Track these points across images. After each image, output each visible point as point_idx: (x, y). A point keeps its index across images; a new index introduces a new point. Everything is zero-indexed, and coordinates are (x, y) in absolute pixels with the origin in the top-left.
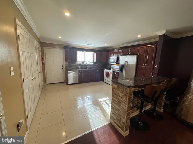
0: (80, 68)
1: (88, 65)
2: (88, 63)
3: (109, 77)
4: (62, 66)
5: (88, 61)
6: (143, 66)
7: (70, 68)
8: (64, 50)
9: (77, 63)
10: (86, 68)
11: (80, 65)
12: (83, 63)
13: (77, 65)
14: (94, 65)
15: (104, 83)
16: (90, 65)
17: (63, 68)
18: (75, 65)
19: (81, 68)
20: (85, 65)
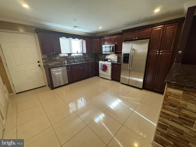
0: (66, 62)
1: (77, 58)
2: (76, 55)
3: (107, 71)
4: (38, 62)
5: (76, 53)
6: (158, 53)
7: (51, 64)
8: (36, 35)
9: (61, 55)
10: (74, 62)
11: (65, 58)
12: (70, 54)
13: (61, 59)
14: (84, 57)
15: (100, 78)
16: (79, 58)
17: (39, 66)
18: (58, 58)
19: (68, 62)
20: (73, 58)
